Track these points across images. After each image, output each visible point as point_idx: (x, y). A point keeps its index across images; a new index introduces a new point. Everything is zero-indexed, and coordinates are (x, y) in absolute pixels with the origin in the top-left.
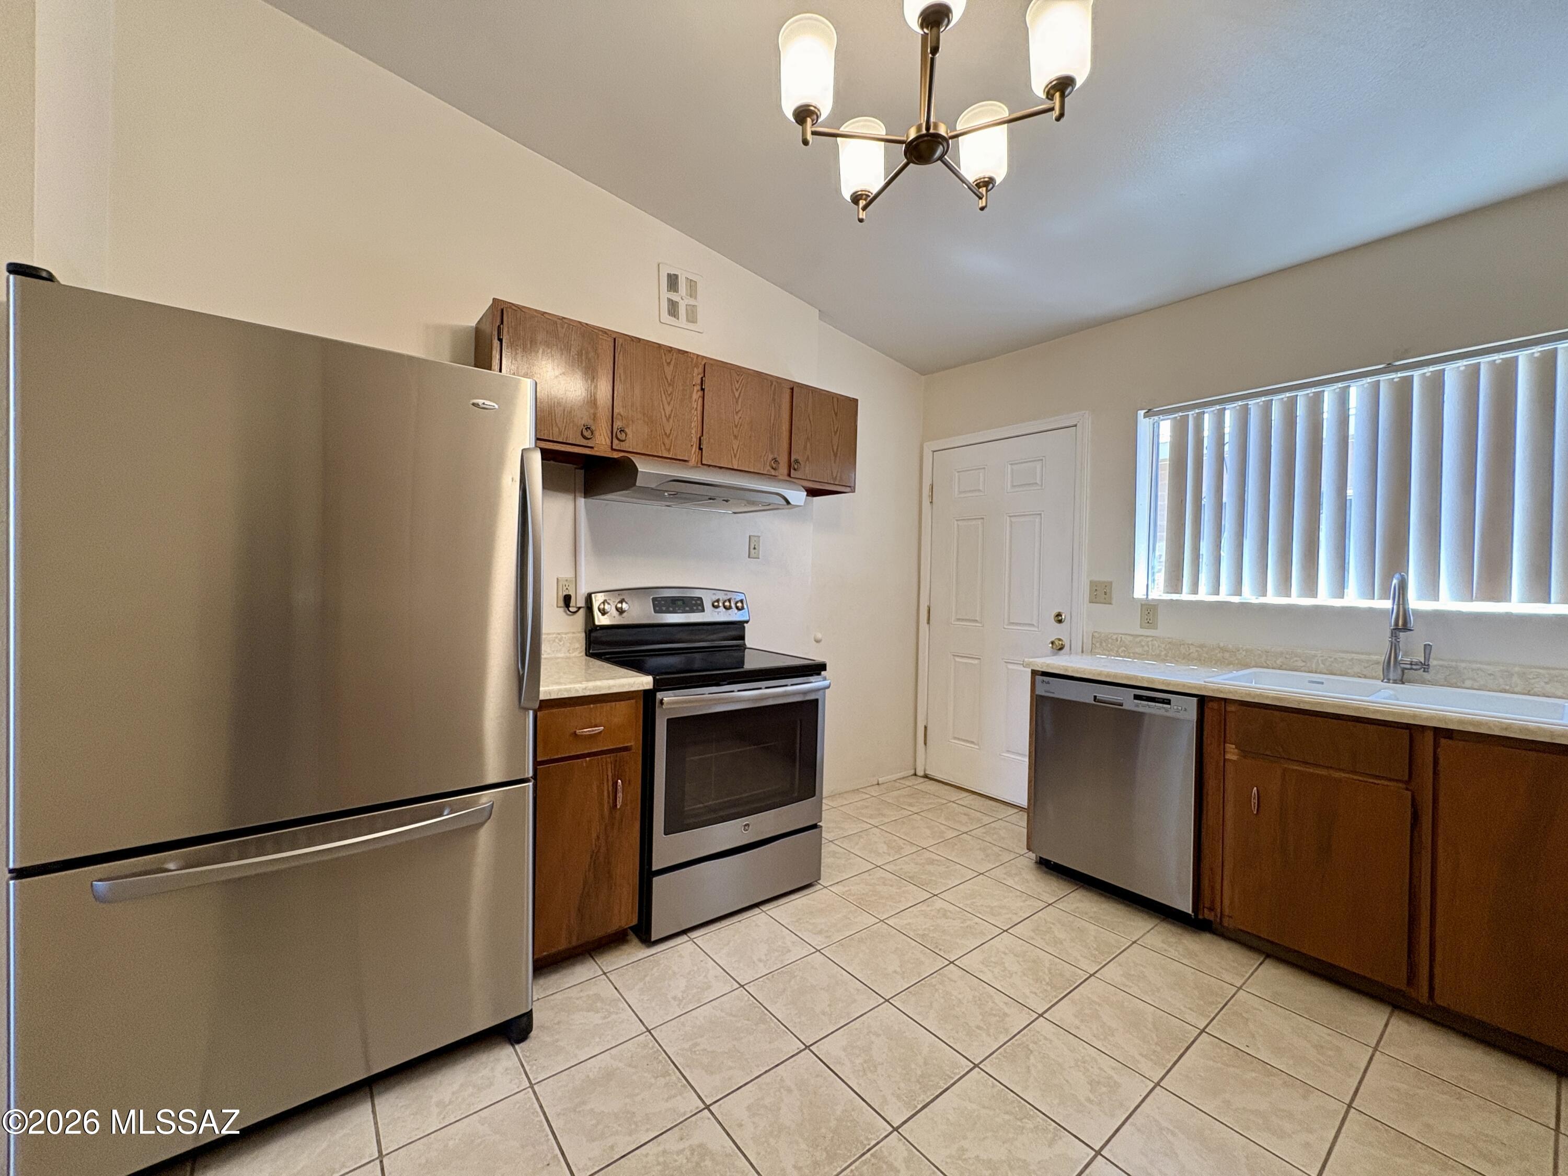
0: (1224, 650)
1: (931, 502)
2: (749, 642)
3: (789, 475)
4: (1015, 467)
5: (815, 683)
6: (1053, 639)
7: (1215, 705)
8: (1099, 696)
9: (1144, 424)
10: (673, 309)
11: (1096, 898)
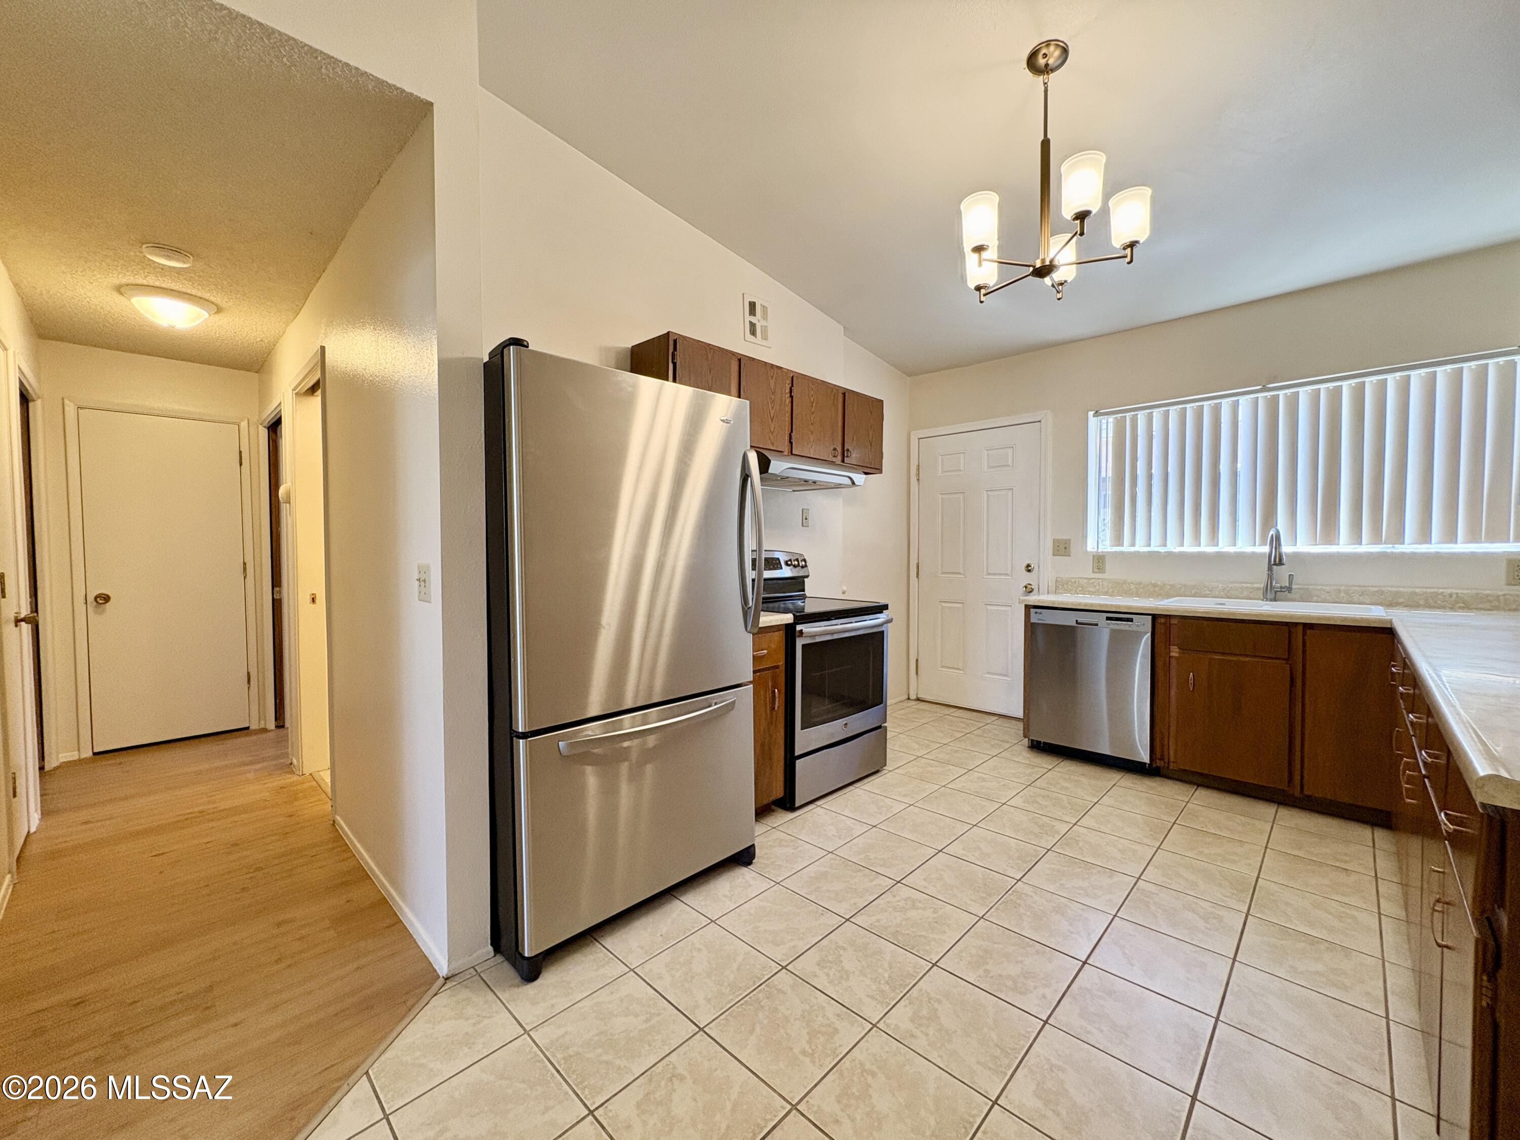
0: (1155, 585)
1: (918, 480)
2: (808, 592)
3: (843, 461)
4: (990, 452)
5: (882, 618)
6: (1024, 585)
7: (1163, 620)
8: (1080, 620)
9: (1092, 421)
10: (753, 331)
11: (1079, 764)
